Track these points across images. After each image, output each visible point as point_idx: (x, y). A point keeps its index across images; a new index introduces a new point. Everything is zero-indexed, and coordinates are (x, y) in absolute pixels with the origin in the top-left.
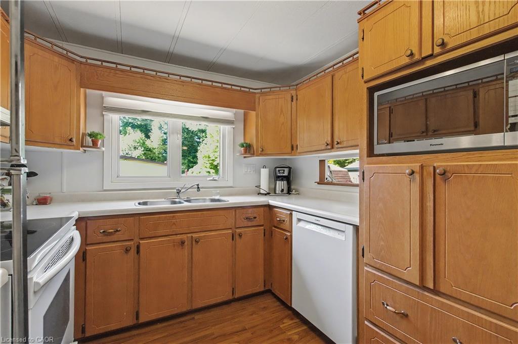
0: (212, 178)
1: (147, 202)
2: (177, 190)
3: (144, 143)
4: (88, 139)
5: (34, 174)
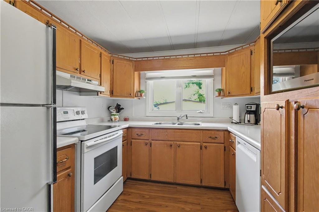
0: (199, 112)
1: (161, 123)
2: (177, 117)
3: (198, 92)
4: (139, 93)
5: (123, 109)
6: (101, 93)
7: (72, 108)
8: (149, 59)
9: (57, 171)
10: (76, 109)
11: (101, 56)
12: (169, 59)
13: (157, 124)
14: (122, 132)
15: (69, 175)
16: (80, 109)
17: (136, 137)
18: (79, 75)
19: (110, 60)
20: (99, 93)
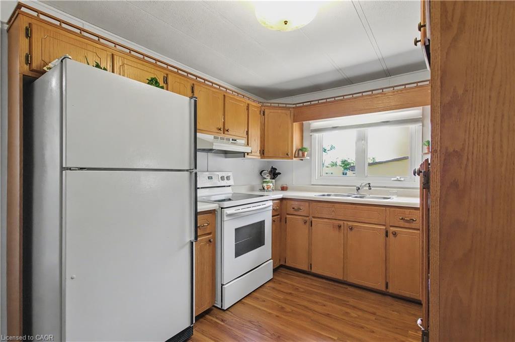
0: (396, 179)
1: (330, 194)
2: (357, 187)
4: (300, 153)
5: (280, 174)
6: (248, 154)
7: (218, 173)
8: (312, 103)
9: (198, 234)
10: (221, 174)
11: (248, 109)
12: (341, 100)
13: (324, 195)
14: (272, 204)
15: (210, 241)
16: (225, 174)
17: (292, 211)
18: (222, 135)
19: (260, 111)
20: (246, 154)
